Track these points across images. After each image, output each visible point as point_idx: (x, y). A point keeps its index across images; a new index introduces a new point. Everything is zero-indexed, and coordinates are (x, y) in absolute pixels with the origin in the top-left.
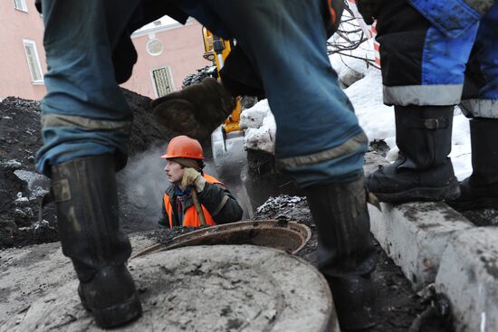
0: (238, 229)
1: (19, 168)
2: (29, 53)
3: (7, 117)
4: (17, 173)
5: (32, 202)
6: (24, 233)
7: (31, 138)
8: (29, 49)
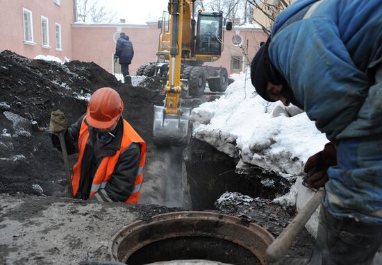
0: (206, 218)
1: (8, 110)
2: (26, 19)
3: (4, 67)
4: (6, 114)
5: (14, 138)
6: (4, 163)
7: (21, 88)
8: (26, 16)
